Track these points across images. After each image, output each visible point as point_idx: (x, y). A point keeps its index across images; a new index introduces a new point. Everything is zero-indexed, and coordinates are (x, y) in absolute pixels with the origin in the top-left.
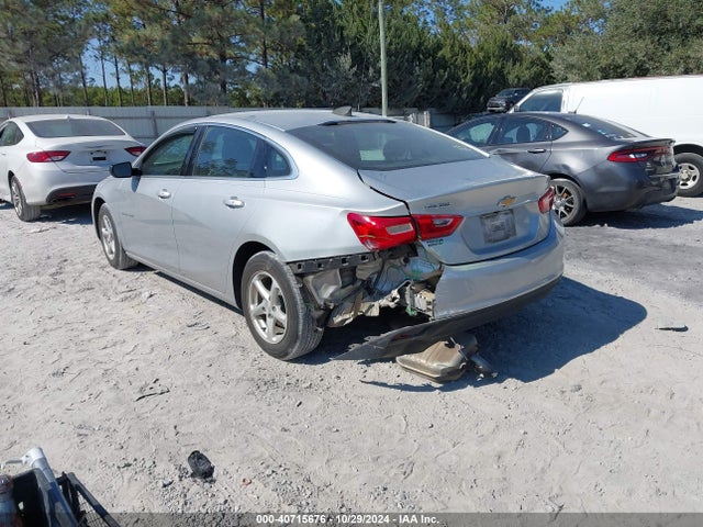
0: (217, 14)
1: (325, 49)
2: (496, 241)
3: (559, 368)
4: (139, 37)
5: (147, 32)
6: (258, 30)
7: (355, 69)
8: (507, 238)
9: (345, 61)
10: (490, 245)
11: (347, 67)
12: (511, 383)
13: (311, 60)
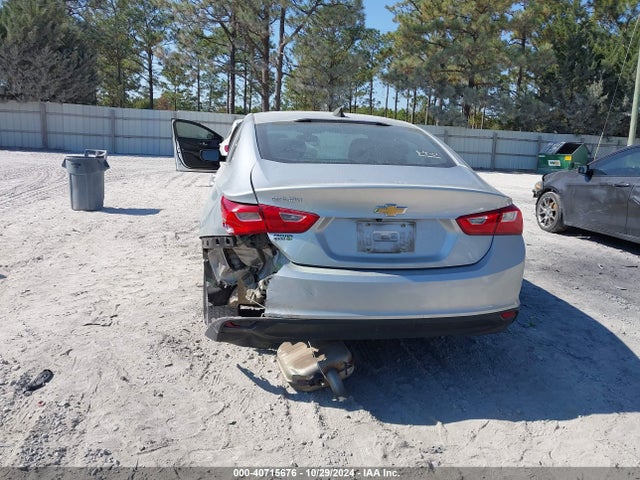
0: (467, 44)
1: (577, 77)
2: (375, 252)
3: (443, 423)
4: (402, 65)
5: (408, 61)
6: (506, 58)
7: (606, 97)
8: (398, 252)
9: (596, 89)
10: (366, 255)
11: (596, 95)
12: (362, 415)
13: (559, 88)
